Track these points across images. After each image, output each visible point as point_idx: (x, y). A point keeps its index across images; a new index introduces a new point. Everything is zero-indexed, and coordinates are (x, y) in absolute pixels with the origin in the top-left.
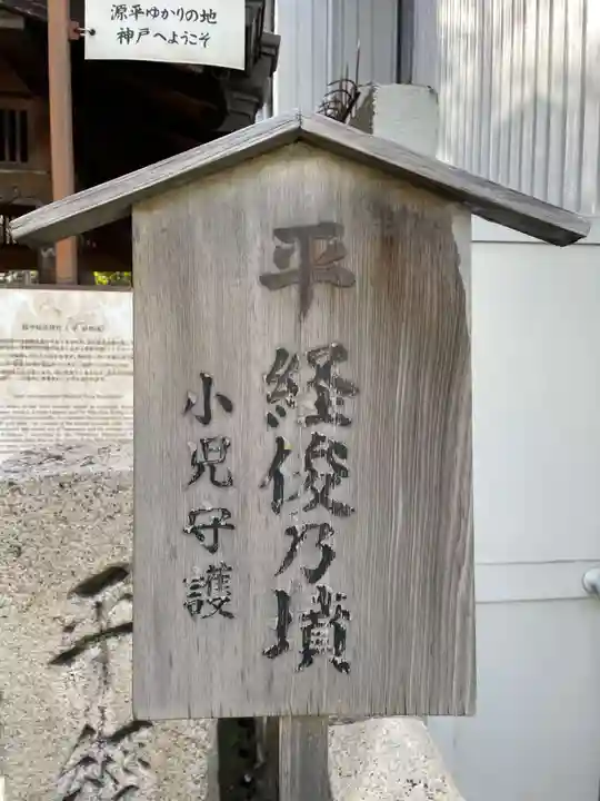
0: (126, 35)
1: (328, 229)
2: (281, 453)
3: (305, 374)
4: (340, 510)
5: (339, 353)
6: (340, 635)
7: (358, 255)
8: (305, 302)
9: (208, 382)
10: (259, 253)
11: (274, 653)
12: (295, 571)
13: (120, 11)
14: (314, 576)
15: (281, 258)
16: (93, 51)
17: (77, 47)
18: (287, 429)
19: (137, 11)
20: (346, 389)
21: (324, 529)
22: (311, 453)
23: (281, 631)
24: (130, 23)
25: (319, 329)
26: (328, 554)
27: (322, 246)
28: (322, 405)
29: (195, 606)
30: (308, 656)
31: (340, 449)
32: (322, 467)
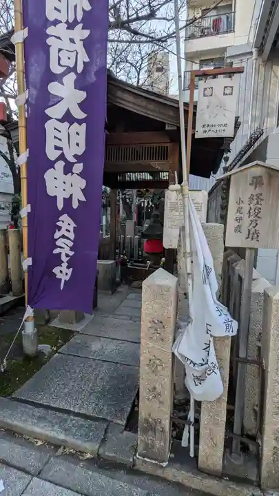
0: (205, 132)
1: (261, 177)
2: (251, 209)
3: (255, 197)
4: (259, 217)
5: (261, 194)
6: (258, 236)
7: (265, 181)
8: (256, 188)
9: (240, 199)
10: (250, 180)
11: (247, 238)
12: (251, 227)
13: (204, 126)
14: (254, 227)
15: (253, 181)
16: (197, 136)
17: (193, 135)
18: (252, 205)
19: (208, 126)
20: (262, 200)
21: (256, 220)
22: (255, 209)
23: (249, 235)
24: (207, 129)
25: (258, 191)
26: (257, 224)
27: (259, 180)
28: (258, 202)
29: (236, 231)
30: (252, 239)
31: (260, 209)
32: (257, 211)
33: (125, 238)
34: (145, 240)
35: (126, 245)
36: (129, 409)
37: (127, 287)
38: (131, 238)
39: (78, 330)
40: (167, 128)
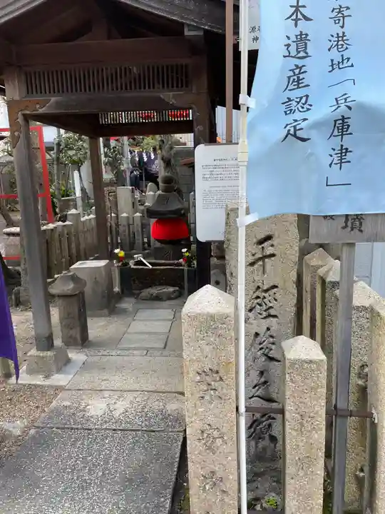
0: (256, 39)
13: (253, 29)
30: (352, 229)
33: (117, 217)
34: (153, 221)
35: (121, 229)
36: (168, 501)
37: (133, 300)
38: (128, 218)
39: (62, 383)
40: (187, 33)
